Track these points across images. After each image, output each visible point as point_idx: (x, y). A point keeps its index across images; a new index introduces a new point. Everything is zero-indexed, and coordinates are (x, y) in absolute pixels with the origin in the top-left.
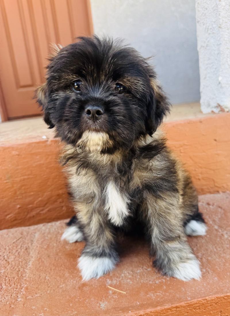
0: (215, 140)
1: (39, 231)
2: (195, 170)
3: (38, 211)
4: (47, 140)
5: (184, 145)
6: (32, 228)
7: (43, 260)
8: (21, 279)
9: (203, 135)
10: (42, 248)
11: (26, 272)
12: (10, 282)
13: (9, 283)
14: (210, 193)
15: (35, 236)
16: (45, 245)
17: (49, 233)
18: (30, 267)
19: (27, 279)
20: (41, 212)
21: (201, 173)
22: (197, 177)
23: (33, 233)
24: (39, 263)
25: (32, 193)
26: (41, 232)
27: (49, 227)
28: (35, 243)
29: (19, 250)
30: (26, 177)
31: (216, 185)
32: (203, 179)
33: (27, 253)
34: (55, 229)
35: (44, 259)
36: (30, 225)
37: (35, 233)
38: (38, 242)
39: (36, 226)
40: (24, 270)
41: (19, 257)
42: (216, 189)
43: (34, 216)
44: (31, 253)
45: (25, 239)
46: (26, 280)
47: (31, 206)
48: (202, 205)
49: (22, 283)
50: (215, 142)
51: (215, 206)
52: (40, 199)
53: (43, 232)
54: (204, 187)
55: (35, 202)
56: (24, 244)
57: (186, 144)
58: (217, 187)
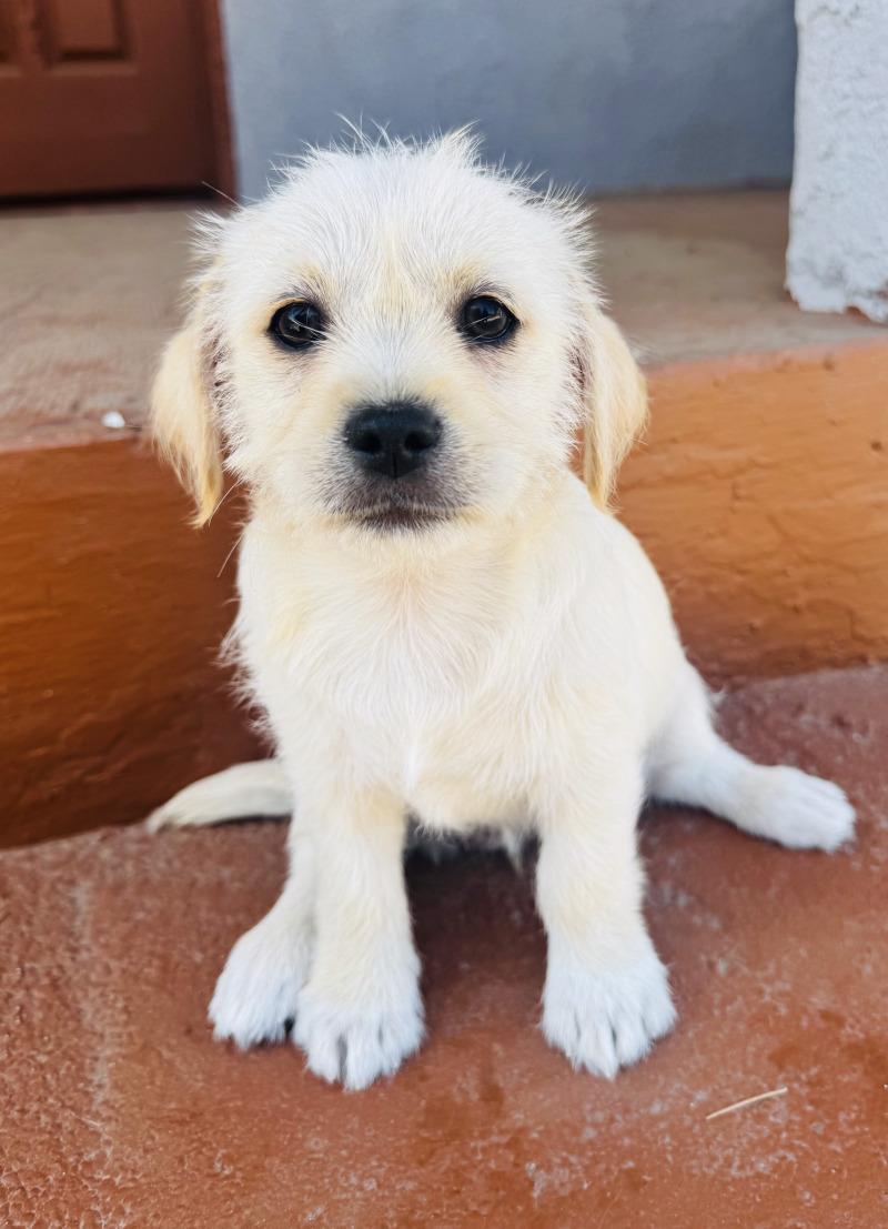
0: (877, 446)
1: (87, 871)
2: (784, 573)
3: (77, 773)
4: (128, 435)
5: (753, 464)
6: (47, 852)
7: (166, 1054)
8: (85, 1183)
9: (833, 423)
10: (136, 978)
11: (96, 1134)
12: (29, 1204)
13: (24, 1209)
14: (834, 664)
15: (73, 901)
16: (149, 964)
17: (144, 884)
18: (105, 1103)
19: (117, 1180)
20: (90, 779)
21: (807, 585)
22: (790, 602)
23: (60, 887)
24: (152, 1075)
25: (50, 693)
26: (102, 876)
27: (132, 848)
28: (91, 951)
29: (19, 995)
30: (20, 617)
31: (861, 631)
32: (811, 607)
33: (67, 1014)
34: (169, 862)
35: (170, 1048)
36: (35, 840)
37: (72, 883)
38: (102, 940)
39: (66, 845)
40: (78, 1121)
41: (31, 1038)
42: (859, 648)
43: (53, 799)
44: (87, 1008)
45: (29, 923)
46: (109, 1184)
47: (41, 751)
48: (815, 726)
49: (98, 1209)
50: (875, 454)
51: (871, 734)
52: (89, 717)
53: (110, 877)
54: (813, 643)
55: (66, 733)
56: (32, 951)
57: (763, 460)
58: (861, 639)
